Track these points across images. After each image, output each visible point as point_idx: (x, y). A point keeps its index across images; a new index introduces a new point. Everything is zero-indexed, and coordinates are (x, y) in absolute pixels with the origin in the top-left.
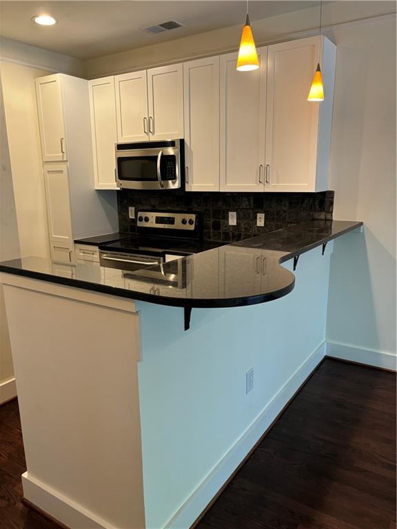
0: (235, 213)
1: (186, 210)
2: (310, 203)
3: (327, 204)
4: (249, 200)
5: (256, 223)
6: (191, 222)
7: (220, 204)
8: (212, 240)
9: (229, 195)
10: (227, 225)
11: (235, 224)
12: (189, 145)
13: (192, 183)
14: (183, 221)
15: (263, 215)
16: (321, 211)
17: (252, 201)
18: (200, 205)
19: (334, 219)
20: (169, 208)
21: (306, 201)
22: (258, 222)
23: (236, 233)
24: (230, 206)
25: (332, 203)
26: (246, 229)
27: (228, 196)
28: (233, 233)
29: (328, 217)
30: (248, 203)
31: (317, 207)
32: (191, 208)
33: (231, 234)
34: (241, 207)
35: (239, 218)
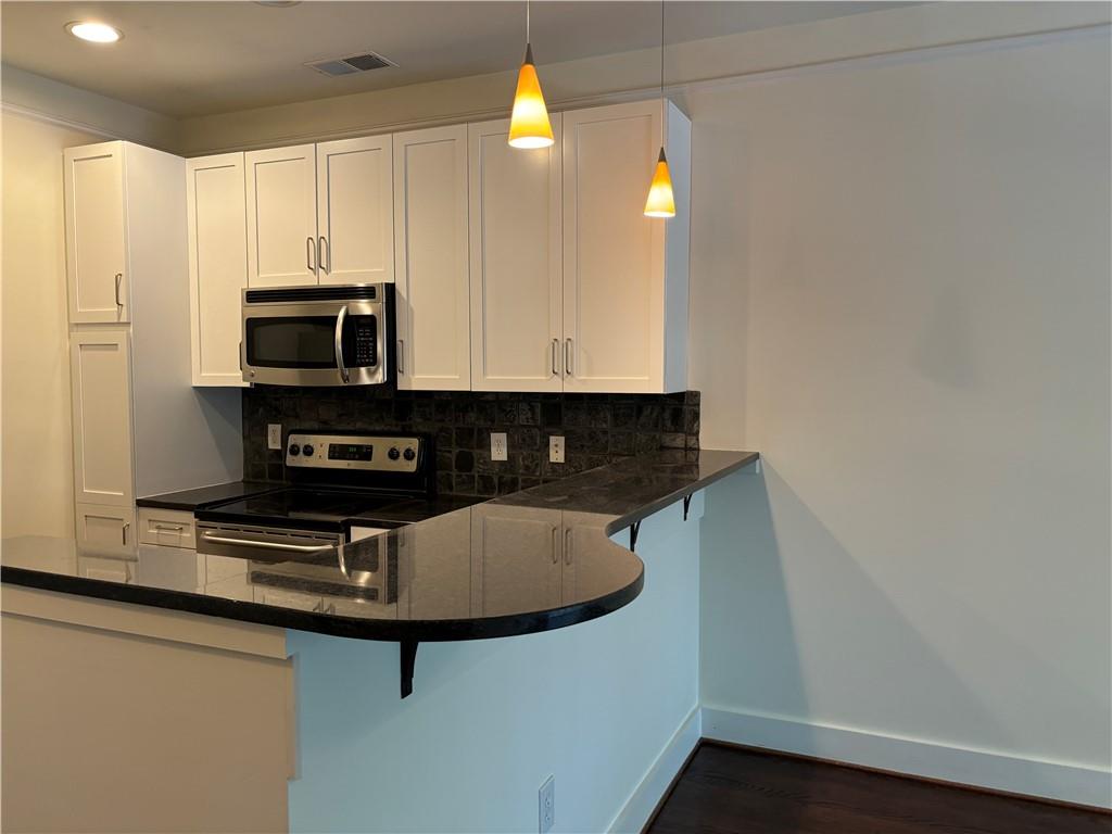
0: (505, 434)
1: (398, 429)
2: (655, 415)
3: (688, 417)
4: (532, 409)
5: (548, 455)
6: (409, 455)
7: (472, 417)
8: (454, 493)
9: (490, 398)
10: (487, 461)
11: (505, 459)
12: (404, 294)
13: (413, 373)
14: (393, 454)
15: (562, 440)
16: (676, 431)
17: (538, 411)
18: (429, 419)
19: (703, 446)
20: (359, 425)
21: (647, 412)
22: (552, 453)
23: (508, 477)
24: (493, 421)
25: (696, 416)
26: (527, 468)
27: (487, 402)
28: (500, 478)
29: (692, 443)
30: (529, 415)
31: (669, 423)
32: (410, 427)
33: (496, 480)
34: (516, 423)
35: (511, 446)
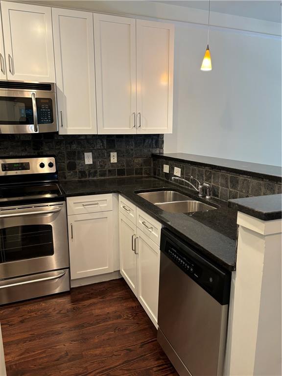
0: (91, 153)
2: (149, 142)
3: (160, 142)
5: (110, 160)
6: (51, 165)
10: (84, 165)
11: (92, 163)
13: (67, 127)
14: (42, 165)
15: (115, 154)
16: (157, 148)
17: (105, 143)
22: (112, 159)
23: (92, 171)
24: (85, 148)
25: (163, 142)
26: (101, 166)
29: (161, 152)
30: (101, 144)
31: (154, 145)
33: (87, 172)
34: (95, 148)
35: (93, 158)
